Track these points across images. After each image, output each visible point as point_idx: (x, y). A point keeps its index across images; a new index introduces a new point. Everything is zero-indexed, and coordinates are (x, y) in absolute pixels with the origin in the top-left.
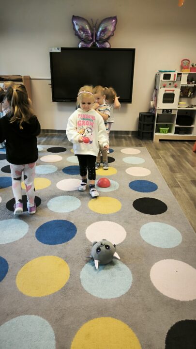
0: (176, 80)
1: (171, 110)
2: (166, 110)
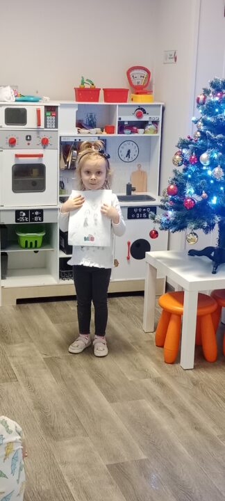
0: (42, 125)
1: (41, 211)
2: (26, 211)
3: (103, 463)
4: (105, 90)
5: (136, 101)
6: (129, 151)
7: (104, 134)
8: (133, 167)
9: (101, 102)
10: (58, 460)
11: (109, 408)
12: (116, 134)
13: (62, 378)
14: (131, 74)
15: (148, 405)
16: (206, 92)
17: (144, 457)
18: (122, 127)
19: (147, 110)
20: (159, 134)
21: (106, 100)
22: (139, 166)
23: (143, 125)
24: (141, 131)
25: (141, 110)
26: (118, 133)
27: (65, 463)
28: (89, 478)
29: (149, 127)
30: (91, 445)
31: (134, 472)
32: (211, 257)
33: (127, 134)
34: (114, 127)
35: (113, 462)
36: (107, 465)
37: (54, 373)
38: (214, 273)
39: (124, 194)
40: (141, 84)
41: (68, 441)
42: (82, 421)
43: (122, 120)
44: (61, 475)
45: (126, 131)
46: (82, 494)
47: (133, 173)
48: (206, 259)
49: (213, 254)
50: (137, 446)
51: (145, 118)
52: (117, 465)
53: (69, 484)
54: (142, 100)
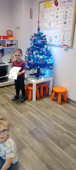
3: (27, 131)
4: (3, 36)
5: (10, 39)
6: (9, 51)
7: (4, 47)
8: (11, 55)
9: (2, 39)
10: (16, 134)
11: (22, 115)
12: (6, 47)
13: (7, 109)
14: (8, 32)
15: (30, 113)
16: (32, 36)
17: (35, 127)
18: (8, 45)
19: (13, 41)
20: (16, 47)
21: (3, 39)
22: (12, 55)
23: (12, 45)
24: (12, 46)
25: (12, 41)
26: (7, 47)
27: (18, 134)
28: (26, 137)
29: (14, 45)
30: (22, 127)
31: (35, 132)
32: (35, 75)
33: (9, 47)
34: (5, 46)
35: (29, 131)
36: (28, 132)
37: (4, 108)
38: (38, 79)
39: (9, 61)
40: (11, 34)
41: (16, 127)
42: (17, 120)
43: (8, 44)
44: (18, 138)
45: (9, 46)
46: (26, 142)
47: (11, 56)
48: (34, 76)
49: (36, 75)
50: (33, 124)
51: (13, 43)
52: (30, 131)
53: (21, 140)
54: (11, 39)
